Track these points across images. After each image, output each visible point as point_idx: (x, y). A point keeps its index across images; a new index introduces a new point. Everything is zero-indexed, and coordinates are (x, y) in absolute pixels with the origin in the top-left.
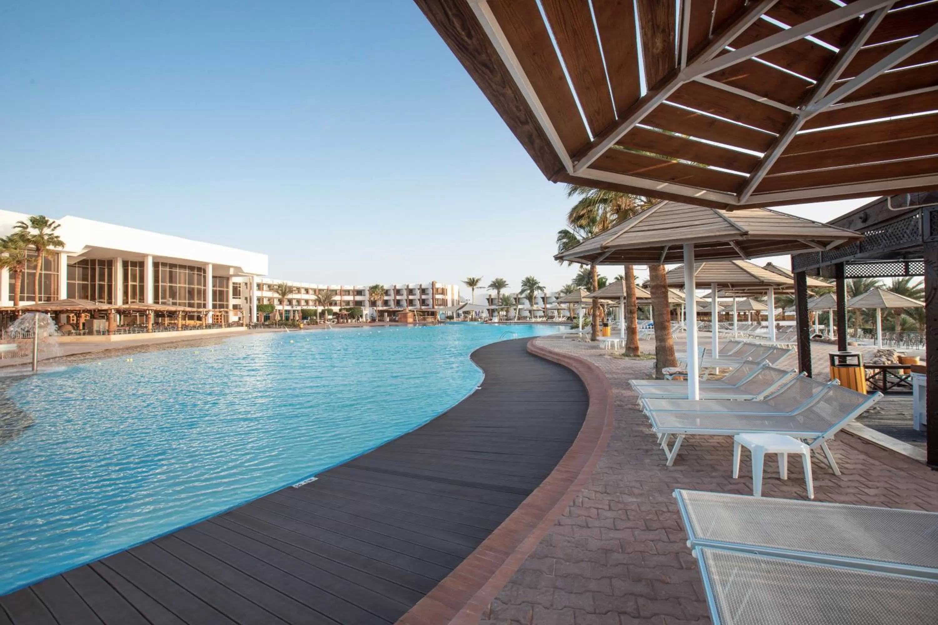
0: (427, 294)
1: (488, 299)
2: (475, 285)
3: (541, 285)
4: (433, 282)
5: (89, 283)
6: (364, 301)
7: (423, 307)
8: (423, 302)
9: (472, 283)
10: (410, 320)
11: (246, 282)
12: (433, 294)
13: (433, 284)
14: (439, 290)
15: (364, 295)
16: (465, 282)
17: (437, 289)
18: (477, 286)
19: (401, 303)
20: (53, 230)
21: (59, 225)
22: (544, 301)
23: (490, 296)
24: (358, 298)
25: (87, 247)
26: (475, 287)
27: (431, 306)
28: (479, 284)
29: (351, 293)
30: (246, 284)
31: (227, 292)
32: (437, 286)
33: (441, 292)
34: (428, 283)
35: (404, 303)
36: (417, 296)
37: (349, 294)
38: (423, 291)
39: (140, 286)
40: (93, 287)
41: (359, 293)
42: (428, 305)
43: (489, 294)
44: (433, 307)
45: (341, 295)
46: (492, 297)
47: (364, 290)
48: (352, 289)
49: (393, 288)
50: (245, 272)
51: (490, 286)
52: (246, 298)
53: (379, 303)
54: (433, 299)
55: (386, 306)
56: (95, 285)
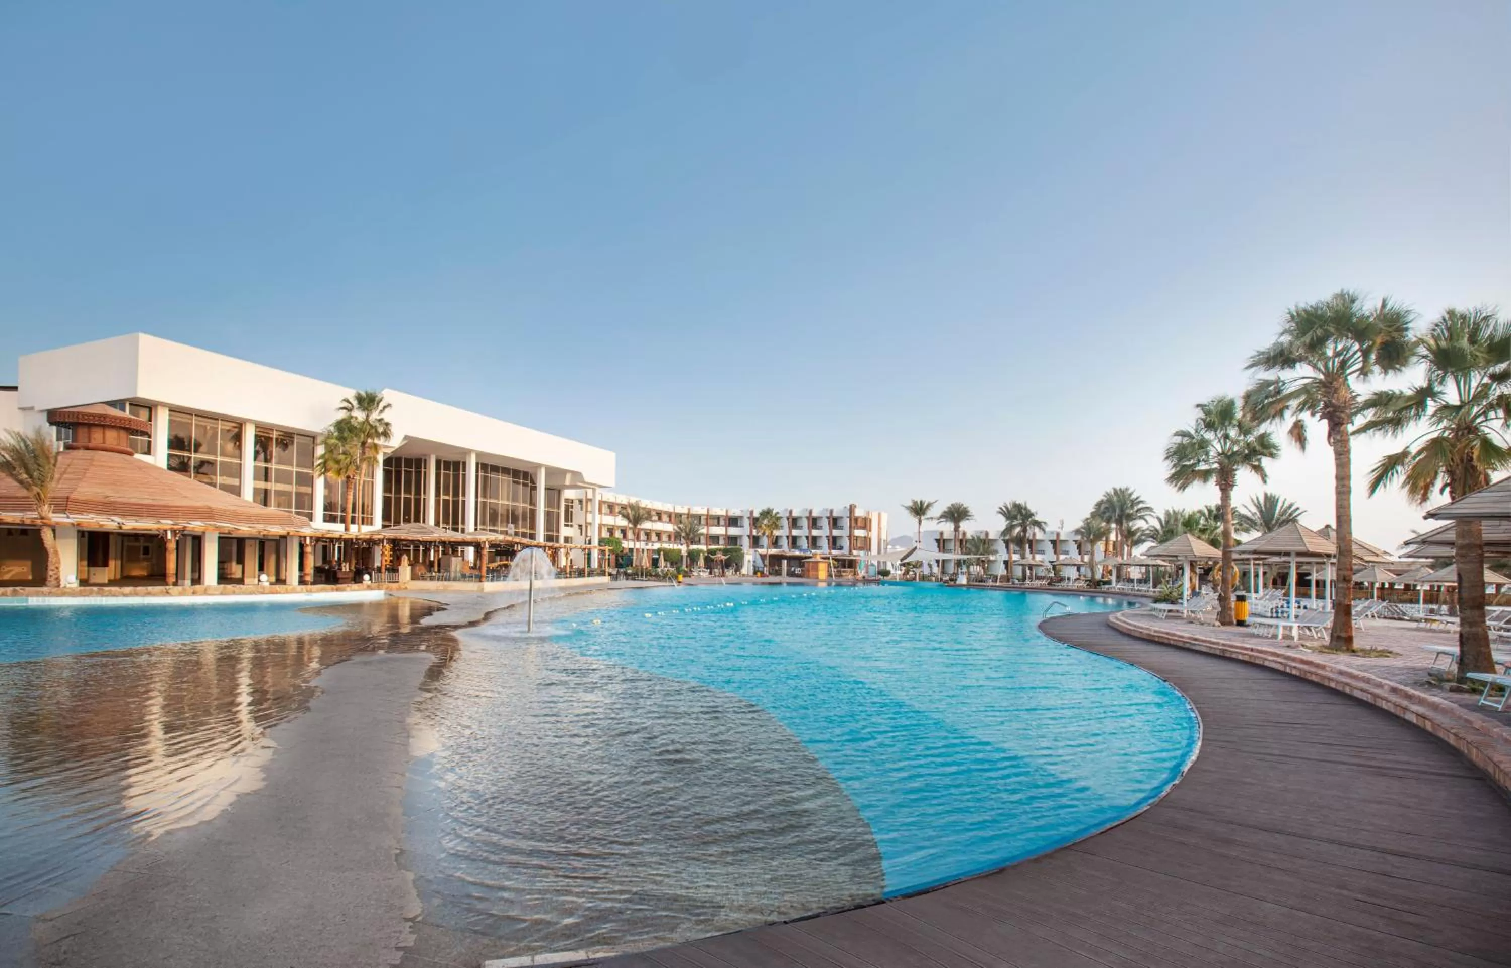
0: (841, 528)
1: (938, 541)
2: (924, 514)
3: (1038, 518)
4: (851, 506)
5: (393, 496)
6: (741, 537)
7: (834, 552)
8: (834, 542)
9: (919, 510)
10: (823, 574)
11: (580, 497)
12: (850, 527)
13: (852, 509)
14: (859, 520)
15: (742, 527)
16: (907, 508)
17: (856, 519)
18: (926, 516)
19: (799, 543)
20: (381, 412)
21: (389, 406)
22: (1055, 547)
23: (942, 534)
24: (733, 531)
25: (406, 437)
26: (923, 518)
27: (845, 551)
28: (929, 514)
29: (722, 522)
30: (581, 501)
31: (558, 514)
32: (859, 513)
33: (863, 525)
34: (841, 507)
35: (804, 543)
36: (822, 532)
37: (718, 525)
38: (835, 522)
39: (453, 501)
40: (398, 500)
41: (733, 521)
42: (841, 548)
43: (941, 530)
44: (850, 551)
45: (707, 524)
46: (945, 537)
47: (741, 517)
48: (724, 513)
49: (788, 515)
50: (586, 480)
51: (942, 517)
52: (580, 526)
53: (765, 541)
54: (850, 537)
55: (775, 548)
56: (400, 498)
